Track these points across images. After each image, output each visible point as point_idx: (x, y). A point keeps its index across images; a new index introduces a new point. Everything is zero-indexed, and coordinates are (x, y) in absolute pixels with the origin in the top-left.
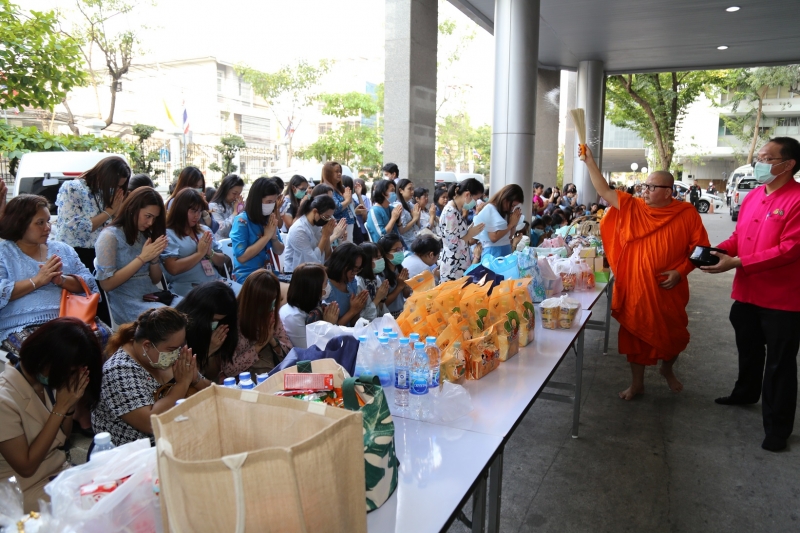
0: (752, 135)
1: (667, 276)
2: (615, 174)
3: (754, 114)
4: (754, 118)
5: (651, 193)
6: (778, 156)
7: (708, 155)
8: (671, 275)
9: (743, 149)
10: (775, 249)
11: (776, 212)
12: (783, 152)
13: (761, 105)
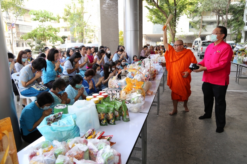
0: (200, 28)
1: (184, 74)
2: (158, 42)
3: (200, 21)
4: (200, 22)
5: (177, 47)
6: (219, 32)
7: (186, 35)
8: (186, 73)
9: (197, 32)
10: (218, 64)
11: (218, 51)
12: (221, 31)
13: (202, 18)
